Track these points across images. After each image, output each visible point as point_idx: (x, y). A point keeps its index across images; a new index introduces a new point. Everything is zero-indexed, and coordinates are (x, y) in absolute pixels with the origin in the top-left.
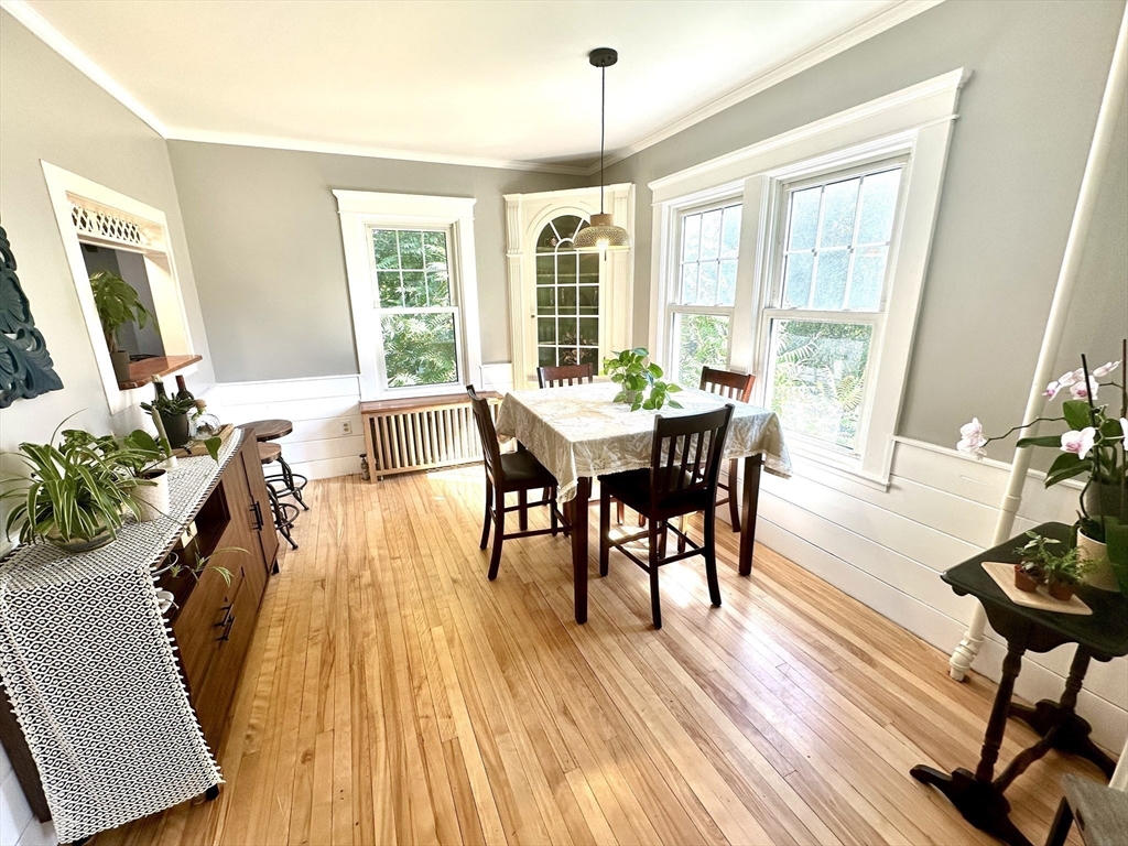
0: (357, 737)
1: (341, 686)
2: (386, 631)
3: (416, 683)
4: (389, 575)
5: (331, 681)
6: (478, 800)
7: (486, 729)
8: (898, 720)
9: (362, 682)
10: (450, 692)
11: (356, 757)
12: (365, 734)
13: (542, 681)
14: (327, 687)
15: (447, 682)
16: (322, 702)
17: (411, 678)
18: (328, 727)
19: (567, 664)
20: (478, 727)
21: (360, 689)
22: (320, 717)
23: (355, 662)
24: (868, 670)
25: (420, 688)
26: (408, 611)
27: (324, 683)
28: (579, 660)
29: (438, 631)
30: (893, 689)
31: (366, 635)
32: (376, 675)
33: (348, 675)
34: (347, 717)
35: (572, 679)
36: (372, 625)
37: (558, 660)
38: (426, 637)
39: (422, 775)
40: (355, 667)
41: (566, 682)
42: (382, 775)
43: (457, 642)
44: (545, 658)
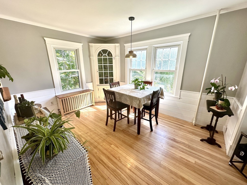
0: (115, 176)
1: (101, 167)
2: (100, 150)
3: (118, 159)
4: (89, 137)
5: (97, 167)
6: (151, 176)
7: (140, 161)
8: (193, 134)
9: (105, 164)
10: (127, 157)
11: (120, 181)
12: (117, 175)
13: (142, 148)
14: (97, 169)
15: (124, 156)
16: (99, 173)
17: (116, 158)
18: (107, 178)
19: (144, 143)
20: (139, 162)
21: (106, 166)
22: (102, 176)
23: (99, 160)
24: (184, 128)
25: (120, 159)
26: (102, 144)
27: (96, 168)
28: (145, 142)
29: (112, 146)
30: (190, 130)
31: (96, 153)
32: (107, 161)
33: (100, 164)
34: (109, 173)
35: (146, 145)
36: (95, 150)
37: (141, 143)
38: (111, 148)
39: (137, 177)
40: (100, 161)
41: (146, 146)
42: (129, 181)
43: (119, 147)
44: (138, 143)
